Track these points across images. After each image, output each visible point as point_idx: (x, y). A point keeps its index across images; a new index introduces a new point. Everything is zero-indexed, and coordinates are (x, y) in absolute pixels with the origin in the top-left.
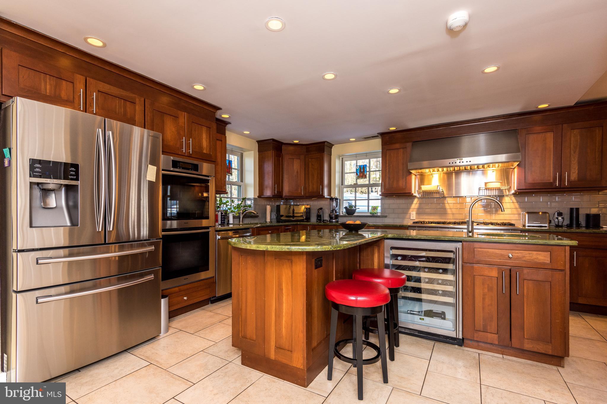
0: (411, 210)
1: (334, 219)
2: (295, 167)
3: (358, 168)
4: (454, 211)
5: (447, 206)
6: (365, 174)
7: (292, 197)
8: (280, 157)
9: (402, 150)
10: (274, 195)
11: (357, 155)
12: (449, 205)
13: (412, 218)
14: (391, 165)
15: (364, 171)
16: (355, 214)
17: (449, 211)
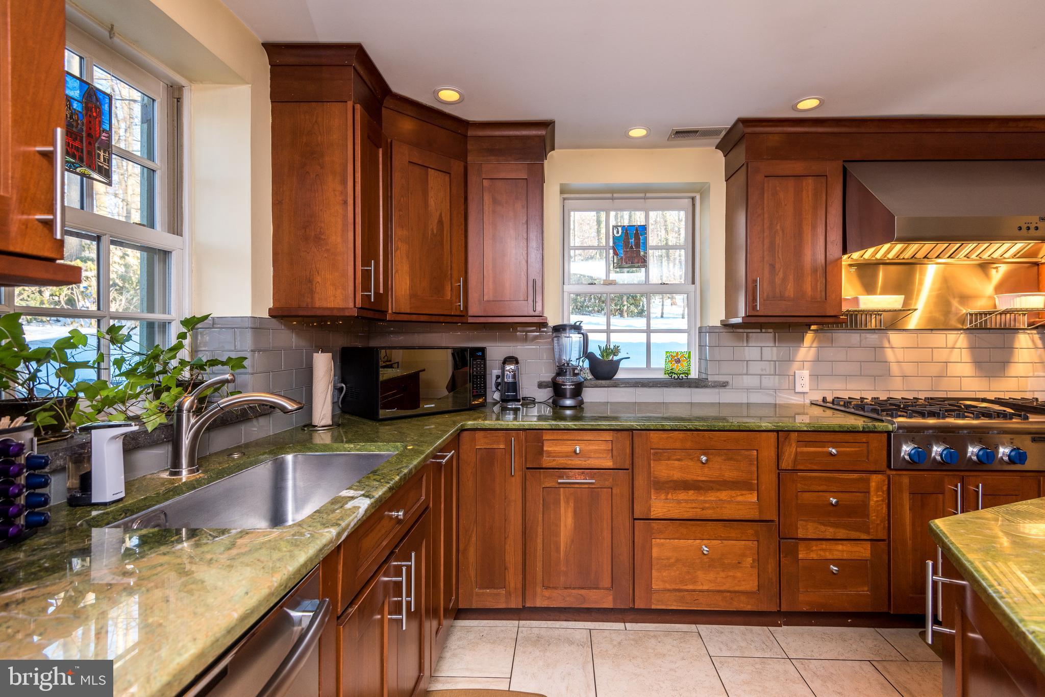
0: (796, 365)
1: (568, 395)
2: (432, 202)
3: (618, 232)
4: (909, 369)
5: (890, 355)
6: (642, 253)
7: (422, 318)
8: (378, 147)
9: (809, 183)
10: (361, 308)
11: (615, 195)
12: (894, 352)
13: (799, 389)
14: (778, 227)
15: (638, 245)
16: (620, 375)
17: (895, 369)
